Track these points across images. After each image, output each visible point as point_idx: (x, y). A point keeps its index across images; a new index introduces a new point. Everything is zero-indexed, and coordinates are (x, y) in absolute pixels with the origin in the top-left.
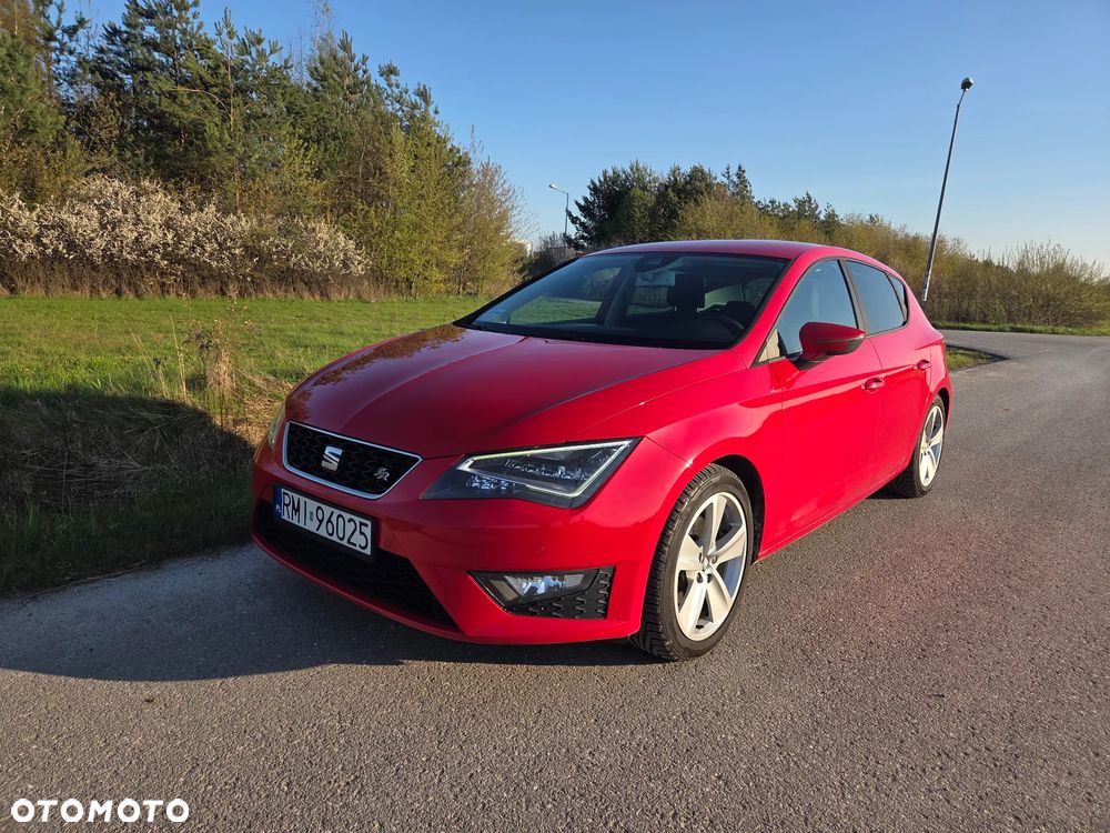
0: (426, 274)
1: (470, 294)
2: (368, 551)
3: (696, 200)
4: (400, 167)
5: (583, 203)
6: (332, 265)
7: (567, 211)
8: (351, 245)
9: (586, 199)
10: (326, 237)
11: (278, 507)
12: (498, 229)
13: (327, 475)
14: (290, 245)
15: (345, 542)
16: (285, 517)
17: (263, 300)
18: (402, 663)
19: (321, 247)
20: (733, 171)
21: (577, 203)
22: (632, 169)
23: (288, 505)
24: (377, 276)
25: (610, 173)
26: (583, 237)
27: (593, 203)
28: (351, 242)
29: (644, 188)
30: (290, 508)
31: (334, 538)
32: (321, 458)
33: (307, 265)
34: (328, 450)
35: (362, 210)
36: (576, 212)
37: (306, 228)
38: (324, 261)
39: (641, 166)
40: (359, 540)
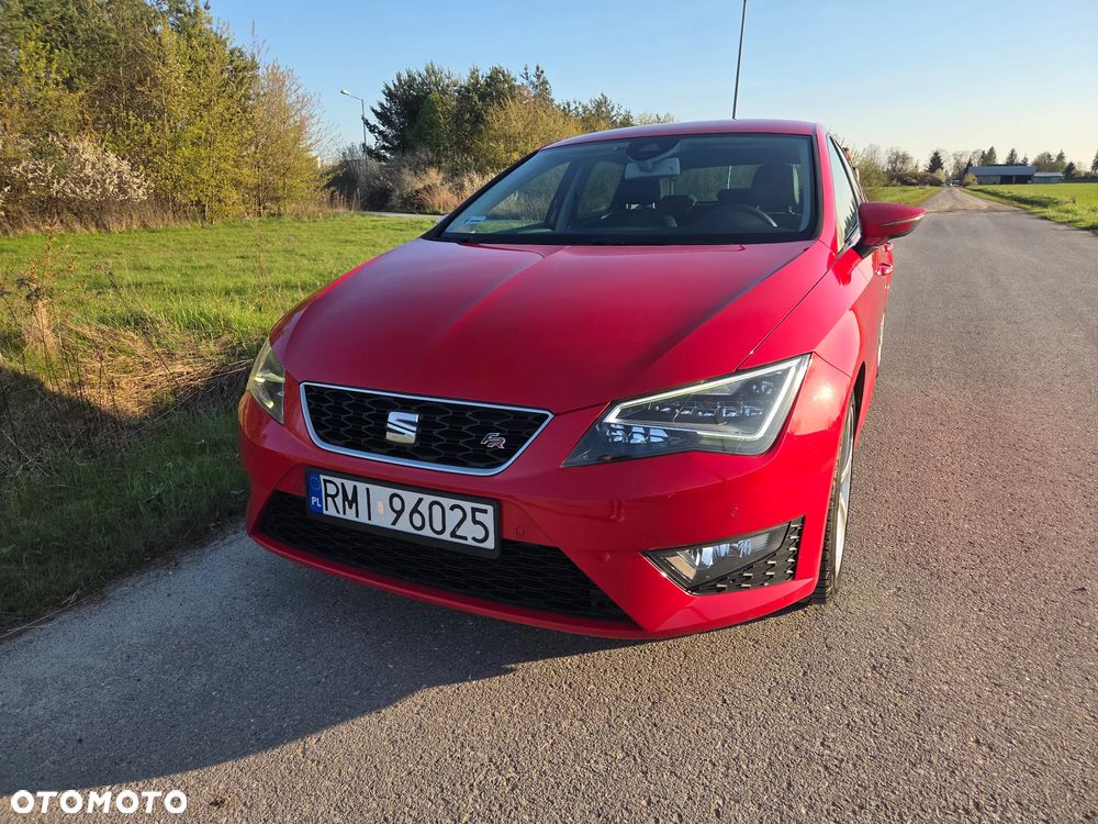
0: (222, 196)
1: (273, 215)
2: (490, 544)
3: (499, 103)
4: (174, 72)
5: (379, 110)
6: (105, 190)
7: (363, 118)
8: (125, 165)
9: (382, 105)
10: (93, 158)
11: (314, 500)
12: (296, 141)
13: (400, 450)
14: (50, 170)
15: (446, 536)
16: (331, 511)
17: (25, 237)
18: (512, 670)
19: (88, 171)
20: (532, 71)
21: (373, 110)
22: (428, 72)
23: (333, 497)
24: (162, 200)
25: (405, 76)
26: (384, 147)
27: (389, 110)
28: (126, 162)
29: (444, 92)
30: (339, 500)
31: (427, 532)
32: (383, 429)
33: (74, 192)
34: (393, 417)
35: (136, 125)
36: (374, 120)
37: (66, 148)
38: (95, 186)
39: (436, 68)
40: (470, 532)
